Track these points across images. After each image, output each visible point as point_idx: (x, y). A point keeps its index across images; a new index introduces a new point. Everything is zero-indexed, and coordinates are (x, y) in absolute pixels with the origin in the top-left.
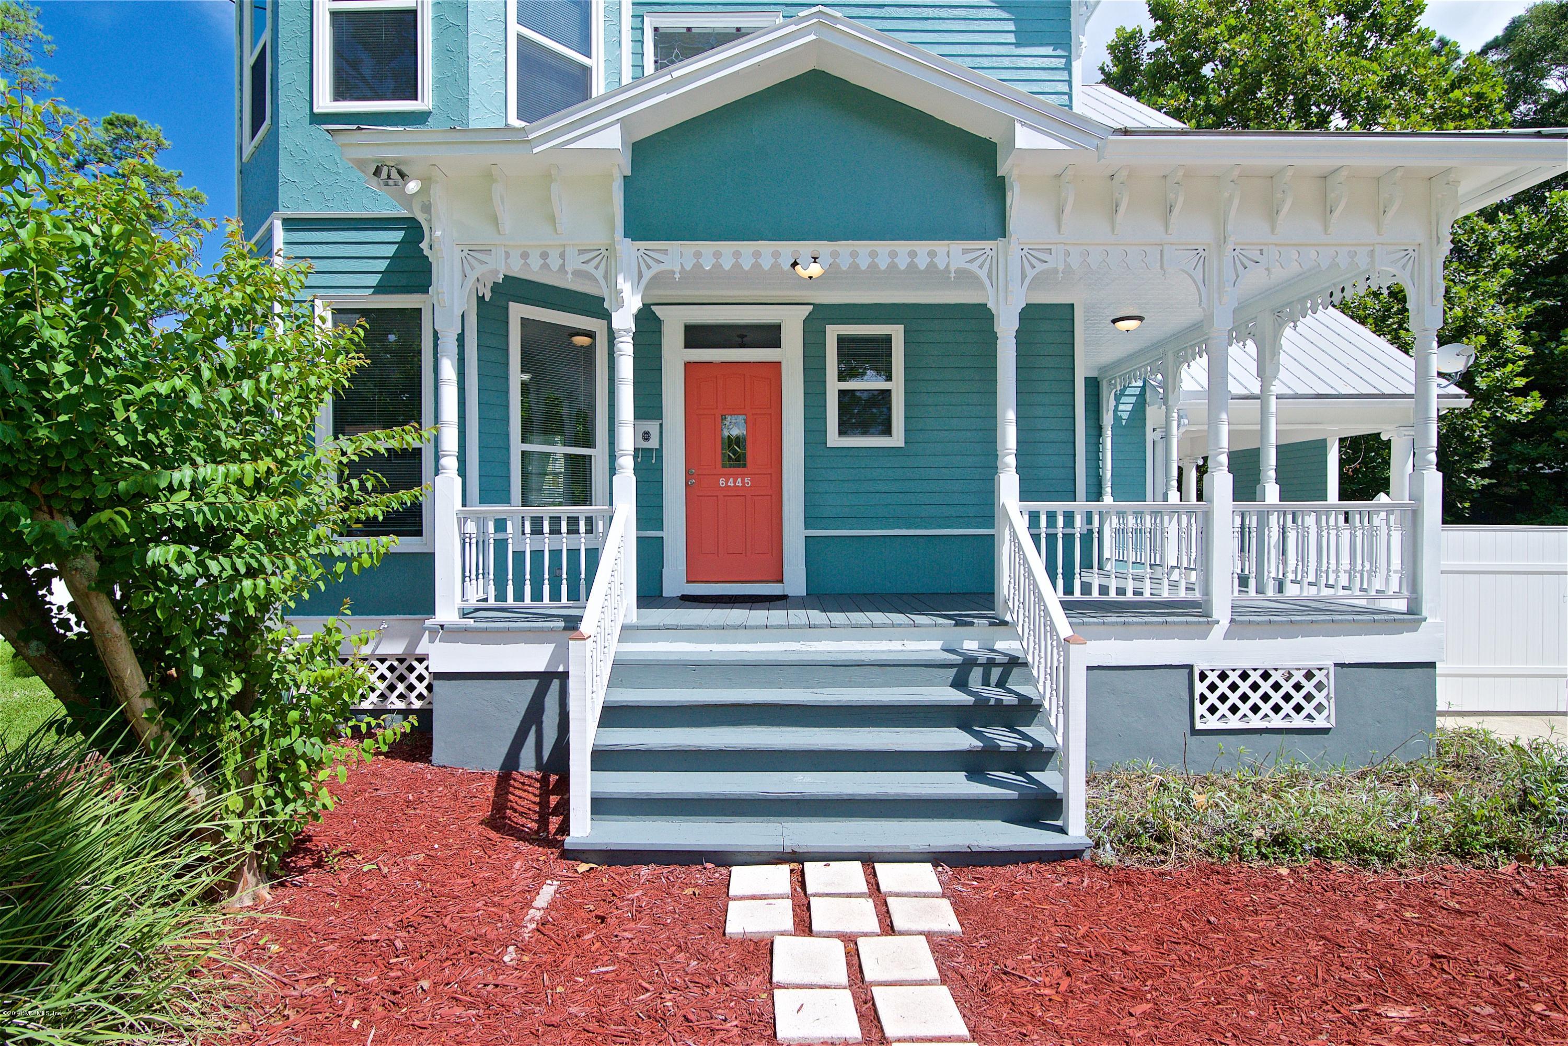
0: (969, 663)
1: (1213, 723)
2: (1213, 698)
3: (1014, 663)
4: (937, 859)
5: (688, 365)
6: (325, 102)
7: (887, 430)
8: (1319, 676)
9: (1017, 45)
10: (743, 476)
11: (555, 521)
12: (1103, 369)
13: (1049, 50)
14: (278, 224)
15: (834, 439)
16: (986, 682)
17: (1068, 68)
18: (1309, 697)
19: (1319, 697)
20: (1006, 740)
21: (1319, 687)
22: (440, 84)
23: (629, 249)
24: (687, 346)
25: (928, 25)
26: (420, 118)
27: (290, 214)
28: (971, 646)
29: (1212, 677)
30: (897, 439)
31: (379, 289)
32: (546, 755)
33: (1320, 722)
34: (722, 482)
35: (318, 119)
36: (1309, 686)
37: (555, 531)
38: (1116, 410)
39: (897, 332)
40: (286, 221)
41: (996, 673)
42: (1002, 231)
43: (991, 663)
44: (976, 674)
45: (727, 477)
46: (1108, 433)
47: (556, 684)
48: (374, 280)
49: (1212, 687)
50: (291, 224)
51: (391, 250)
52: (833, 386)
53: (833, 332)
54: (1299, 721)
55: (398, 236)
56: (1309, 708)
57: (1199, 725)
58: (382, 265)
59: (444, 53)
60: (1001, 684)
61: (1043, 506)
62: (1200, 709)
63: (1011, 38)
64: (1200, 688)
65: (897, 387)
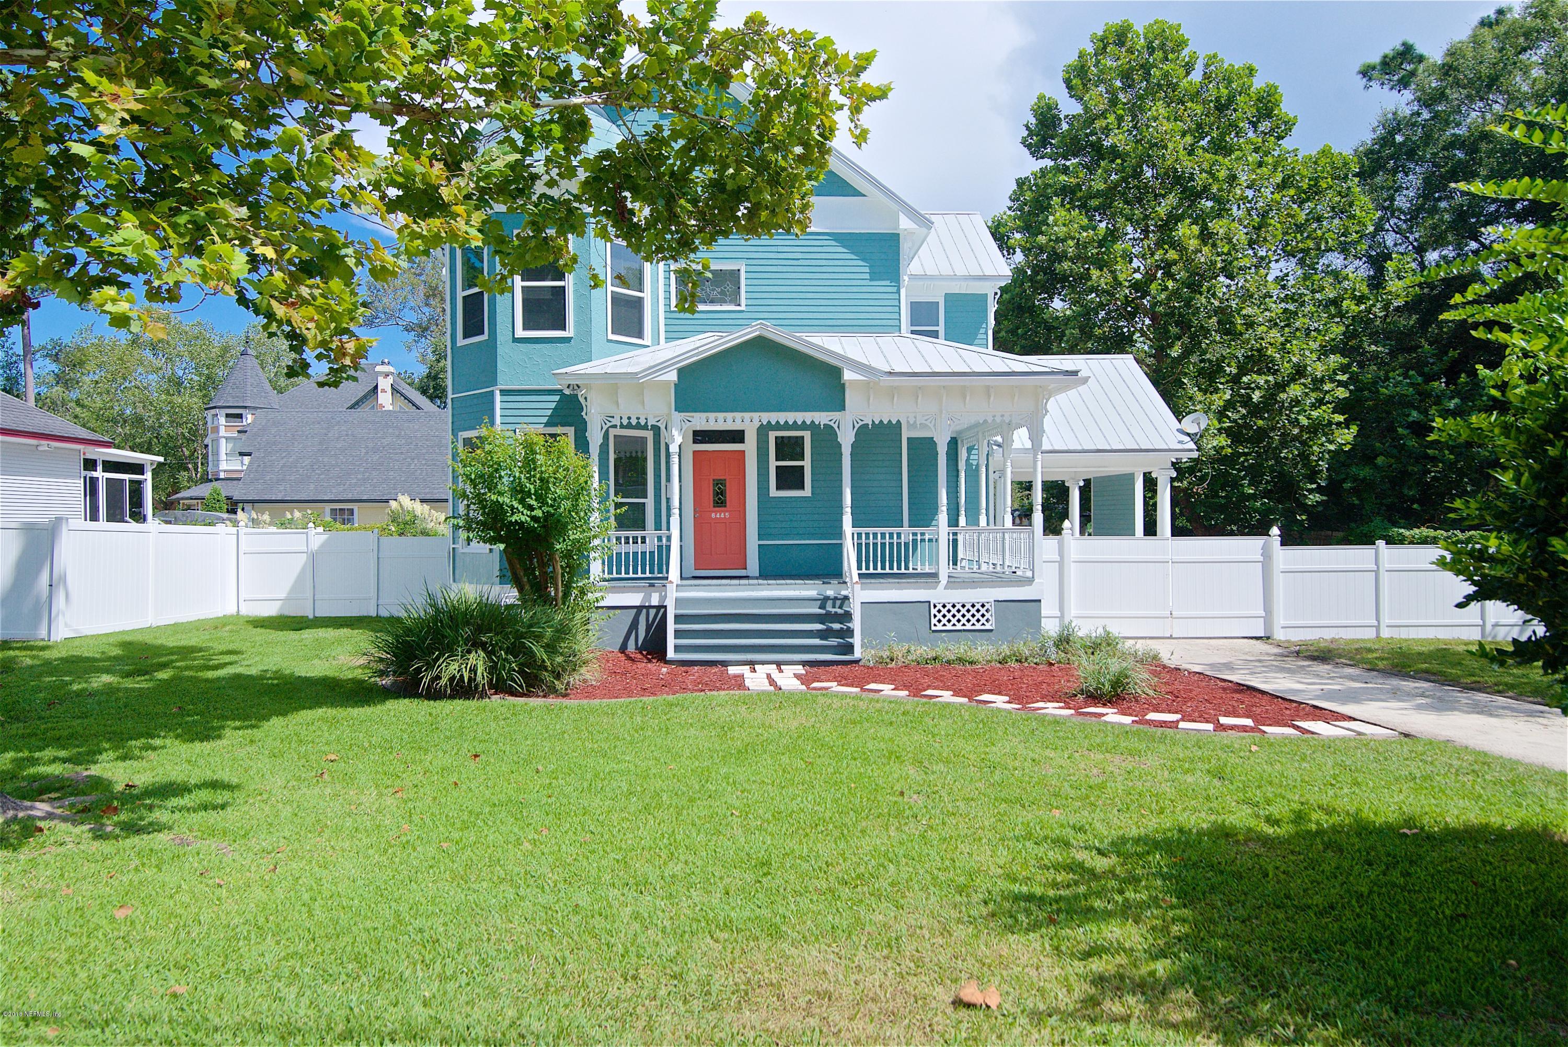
0: (827, 598)
1: (939, 627)
2: (939, 616)
3: (846, 598)
4: (804, 663)
5: (695, 452)
6: (520, 333)
7: (802, 487)
8: (987, 606)
9: (871, 280)
10: (725, 512)
11: (627, 538)
12: (960, 432)
13: (888, 283)
14: (498, 392)
15: (774, 492)
16: (834, 607)
17: (898, 292)
18: (983, 616)
19: (988, 615)
20: (836, 626)
21: (987, 611)
22: (577, 324)
23: (677, 416)
24: (694, 442)
25: (823, 269)
26: (567, 340)
27: (503, 387)
28: (830, 593)
29: (939, 607)
30: (807, 492)
31: (547, 425)
32: (640, 643)
33: (988, 626)
34: (713, 515)
35: (516, 340)
36: (983, 611)
37: (627, 542)
38: (968, 459)
39: (807, 435)
40: (501, 391)
41: (838, 603)
42: (843, 408)
43: (836, 599)
44: (830, 603)
45: (716, 512)
46: (962, 475)
47: (644, 611)
48: (545, 420)
49: (939, 611)
50: (504, 392)
51: (553, 405)
52: (773, 464)
53: (772, 435)
54: (978, 626)
55: (557, 398)
56: (983, 620)
57: (933, 628)
58: (549, 412)
59: (579, 308)
60: (840, 607)
61: (863, 530)
62: (934, 621)
63: (867, 276)
64: (934, 611)
65: (807, 463)
